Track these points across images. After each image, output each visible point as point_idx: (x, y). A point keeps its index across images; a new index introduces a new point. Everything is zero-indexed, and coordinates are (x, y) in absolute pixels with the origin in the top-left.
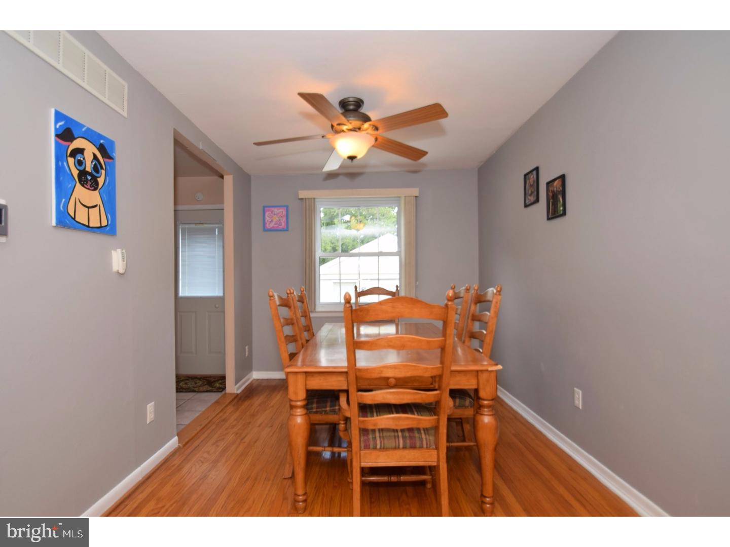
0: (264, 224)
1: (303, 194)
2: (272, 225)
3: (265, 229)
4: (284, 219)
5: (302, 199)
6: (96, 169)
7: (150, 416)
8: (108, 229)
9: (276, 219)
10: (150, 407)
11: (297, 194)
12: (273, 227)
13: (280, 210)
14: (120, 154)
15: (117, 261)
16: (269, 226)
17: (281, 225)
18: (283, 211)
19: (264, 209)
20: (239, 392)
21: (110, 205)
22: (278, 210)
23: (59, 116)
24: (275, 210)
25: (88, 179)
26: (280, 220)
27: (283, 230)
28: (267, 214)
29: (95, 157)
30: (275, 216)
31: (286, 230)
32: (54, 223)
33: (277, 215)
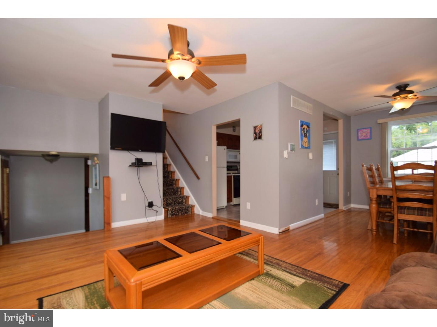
0: (358, 137)
1: (380, 121)
2: (362, 137)
3: (358, 140)
4: (369, 134)
5: (379, 124)
6: (307, 132)
7: (317, 204)
8: (308, 148)
9: (364, 134)
10: (317, 201)
11: (377, 122)
12: (363, 138)
13: (367, 130)
14: (311, 127)
15: (311, 156)
16: (360, 138)
17: (367, 137)
18: (369, 130)
19: (358, 131)
20: (345, 209)
21: (309, 141)
22: (365, 130)
23: (301, 121)
24: (364, 130)
25: (305, 135)
26: (366, 135)
27: (368, 139)
28: (359, 133)
29: (307, 129)
30: (364, 133)
31: (371, 138)
32: (300, 147)
33: (365, 132)
